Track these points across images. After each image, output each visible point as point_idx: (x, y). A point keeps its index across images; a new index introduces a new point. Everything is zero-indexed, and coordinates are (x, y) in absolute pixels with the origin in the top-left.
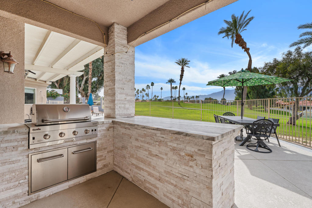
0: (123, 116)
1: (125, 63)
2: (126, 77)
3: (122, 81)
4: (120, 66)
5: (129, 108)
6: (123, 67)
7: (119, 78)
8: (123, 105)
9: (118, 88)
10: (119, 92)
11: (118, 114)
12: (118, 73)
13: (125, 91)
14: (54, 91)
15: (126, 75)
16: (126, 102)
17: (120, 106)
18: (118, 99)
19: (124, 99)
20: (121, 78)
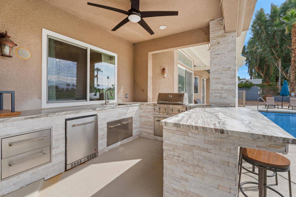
0: (218, 105)
1: (222, 52)
2: (223, 66)
3: (218, 71)
4: (216, 58)
5: (227, 98)
6: (219, 57)
7: (214, 69)
8: (219, 95)
9: (214, 78)
10: (214, 82)
11: (213, 102)
12: (213, 65)
13: (221, 80)
14: (249, 82)
15: (223, 65)
16: (222, 91)
17: (216, 95)
18: (213, 88)
19: (221, 88)
20: (217, 69)
